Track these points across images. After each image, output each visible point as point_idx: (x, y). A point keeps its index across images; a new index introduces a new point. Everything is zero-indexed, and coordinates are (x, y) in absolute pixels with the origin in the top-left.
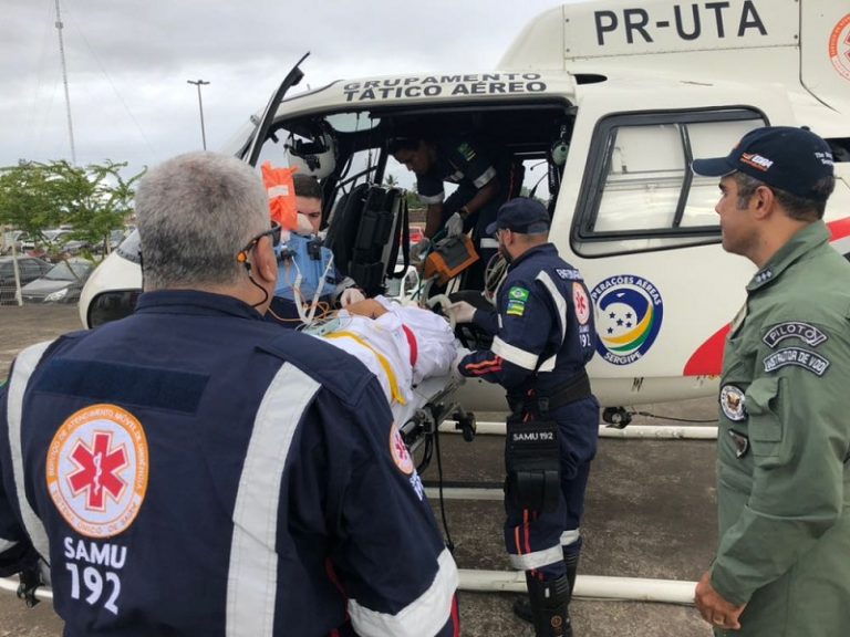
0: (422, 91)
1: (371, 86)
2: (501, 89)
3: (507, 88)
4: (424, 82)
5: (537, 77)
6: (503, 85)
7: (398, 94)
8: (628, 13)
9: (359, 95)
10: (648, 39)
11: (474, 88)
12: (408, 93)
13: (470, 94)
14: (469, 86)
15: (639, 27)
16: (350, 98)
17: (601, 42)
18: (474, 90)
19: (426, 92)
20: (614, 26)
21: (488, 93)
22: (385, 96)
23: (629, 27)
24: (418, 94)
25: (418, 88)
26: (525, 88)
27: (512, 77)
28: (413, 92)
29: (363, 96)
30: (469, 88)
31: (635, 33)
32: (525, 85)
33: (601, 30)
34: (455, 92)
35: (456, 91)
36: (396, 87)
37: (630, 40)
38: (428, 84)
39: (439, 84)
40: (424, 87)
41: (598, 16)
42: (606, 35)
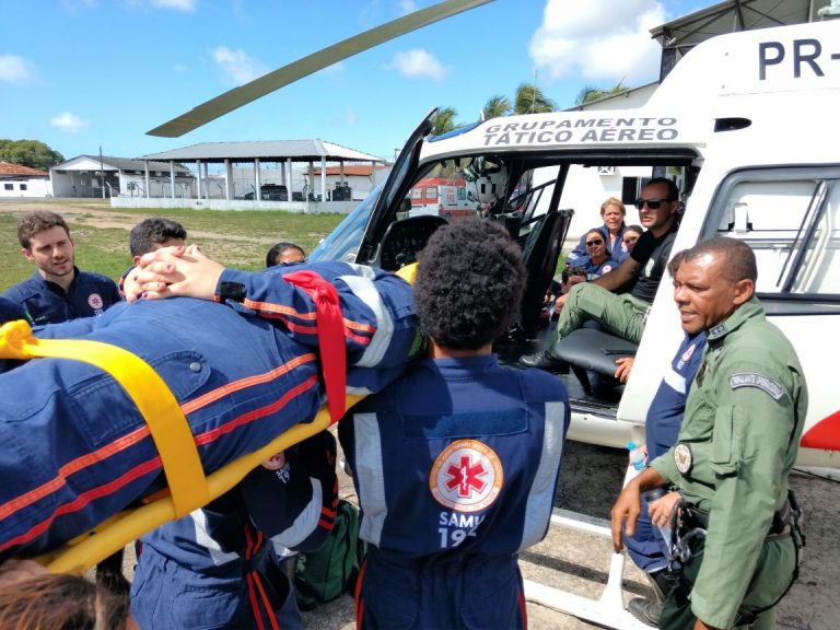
0: (553, 137)
1: (509, 129)
2: (630, 138)
3: (636, 136)
4: (559, 126)
5: (674, 121)
6: (633, 132)
7: (531, 140)
8: (798, 44)
9: (497, 138)
10: (819, 72)
11: (604, 133)
12: (540, 139)
13: (598, 142)
14: (599, 131)
15: (810, 59)
16: (487, 143)
17: (763, 76)
18: (603, 138)
19: (557, 139)
20: (779, 59)
21: (616, 141)
22: (519, 141)
23: (798, 59)
24: (549, 140)
25: (551, 133)
26: (655, 136)
27: (646, 121)
28: (545, 138)
29: (500, 140)
30: (599, 135)
31: (804, 65)
32: (656, 133)
33: (764, 62)
34: (583, 140)
35: (586, 137)
36: (530, 132)
37: (797, 72)
38: (562, 129)
39: (571, 129)
40: (556, 131)
41: (763, 47)
42: (768, 68)
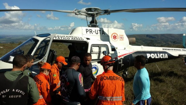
3: (79, 39)
4: (67, 37)
5: (82, 38)
7: (64, 38)
8: (90, 30)
10: (92, 33)
16: (56, 38)
17: (87, 33)
18: (74, 39)
20: (88, 31)
21: (76, 40)
22: (62, 38)
23: (90, 31)
24: (66, 39)
31: (91, 32)
33: (87, 31)
35: (72, 39)
39: (69, 37)
41: (86, 29)
42: (87, 32)
